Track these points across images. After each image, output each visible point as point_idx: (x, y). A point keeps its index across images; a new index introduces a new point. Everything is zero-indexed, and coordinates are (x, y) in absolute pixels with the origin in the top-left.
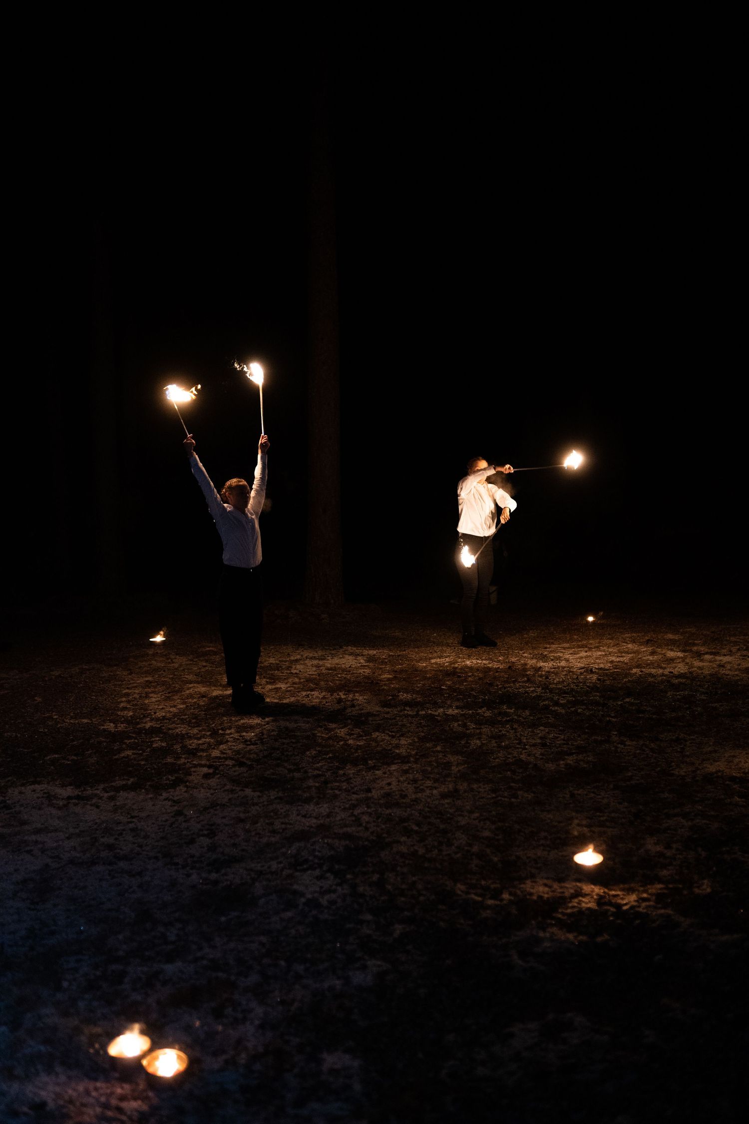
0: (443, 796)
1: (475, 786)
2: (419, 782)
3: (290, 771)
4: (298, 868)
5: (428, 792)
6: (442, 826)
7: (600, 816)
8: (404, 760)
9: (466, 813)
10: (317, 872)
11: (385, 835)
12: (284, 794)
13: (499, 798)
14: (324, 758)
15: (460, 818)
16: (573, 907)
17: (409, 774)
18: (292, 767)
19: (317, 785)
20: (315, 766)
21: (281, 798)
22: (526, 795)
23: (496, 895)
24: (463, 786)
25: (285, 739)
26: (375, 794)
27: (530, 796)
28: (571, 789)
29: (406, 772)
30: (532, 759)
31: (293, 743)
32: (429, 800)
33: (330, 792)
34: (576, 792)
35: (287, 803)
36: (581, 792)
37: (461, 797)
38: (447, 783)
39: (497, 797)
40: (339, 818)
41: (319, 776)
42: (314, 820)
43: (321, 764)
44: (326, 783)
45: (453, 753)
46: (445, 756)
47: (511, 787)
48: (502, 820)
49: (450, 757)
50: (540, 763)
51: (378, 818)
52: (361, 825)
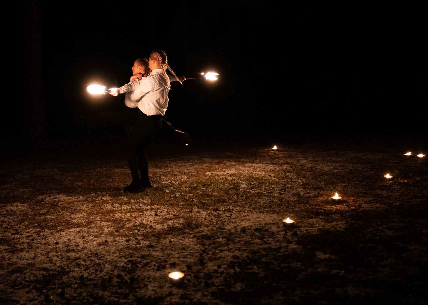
0: (100, 244)
1: (117, 239)
2: (86, 238)
3: (13, 234)
4: (16, 288)
5: (90, 243)
6: (98, 261)
7: (184, 252)
8: (78, 225)
9: (111, 254)
10: (26, 290)
11: (66, 268)
12: (9, 247)
13: (130, 245)
14: (33, 226)
15: (108, 257)
16: (167, 301)
17: (81, 233)
18: (14, 232)
19: (28, 241)
20: (27, 231)
21: (7, 250)
22: (145, 242)
23: (126, 296)
24: (110, 239)
25: (10, 216)
26: (60, 245)
27: (148, 243)
28: (170, 238)
29: (79, 232)
30: (149, 223)
31: (15, 218)
32: (91, 247)
33: (35, 245)
34: (172, 240)
35: (10, 252)
36: (174, 240)
37: (109, 245)
38: (101, 237)
39: (129, 244)
40: (40, 259)
41: (29, 236)
42: (25, 261)
43: (31, 230)
44: (33, 240)
45: (105, 221)
46: (101, 222)
47: (137, 239)
48: (131, 257)
49: (104, 223)
50: (153, 225)
51: (62, 258)
52: (52, 262)
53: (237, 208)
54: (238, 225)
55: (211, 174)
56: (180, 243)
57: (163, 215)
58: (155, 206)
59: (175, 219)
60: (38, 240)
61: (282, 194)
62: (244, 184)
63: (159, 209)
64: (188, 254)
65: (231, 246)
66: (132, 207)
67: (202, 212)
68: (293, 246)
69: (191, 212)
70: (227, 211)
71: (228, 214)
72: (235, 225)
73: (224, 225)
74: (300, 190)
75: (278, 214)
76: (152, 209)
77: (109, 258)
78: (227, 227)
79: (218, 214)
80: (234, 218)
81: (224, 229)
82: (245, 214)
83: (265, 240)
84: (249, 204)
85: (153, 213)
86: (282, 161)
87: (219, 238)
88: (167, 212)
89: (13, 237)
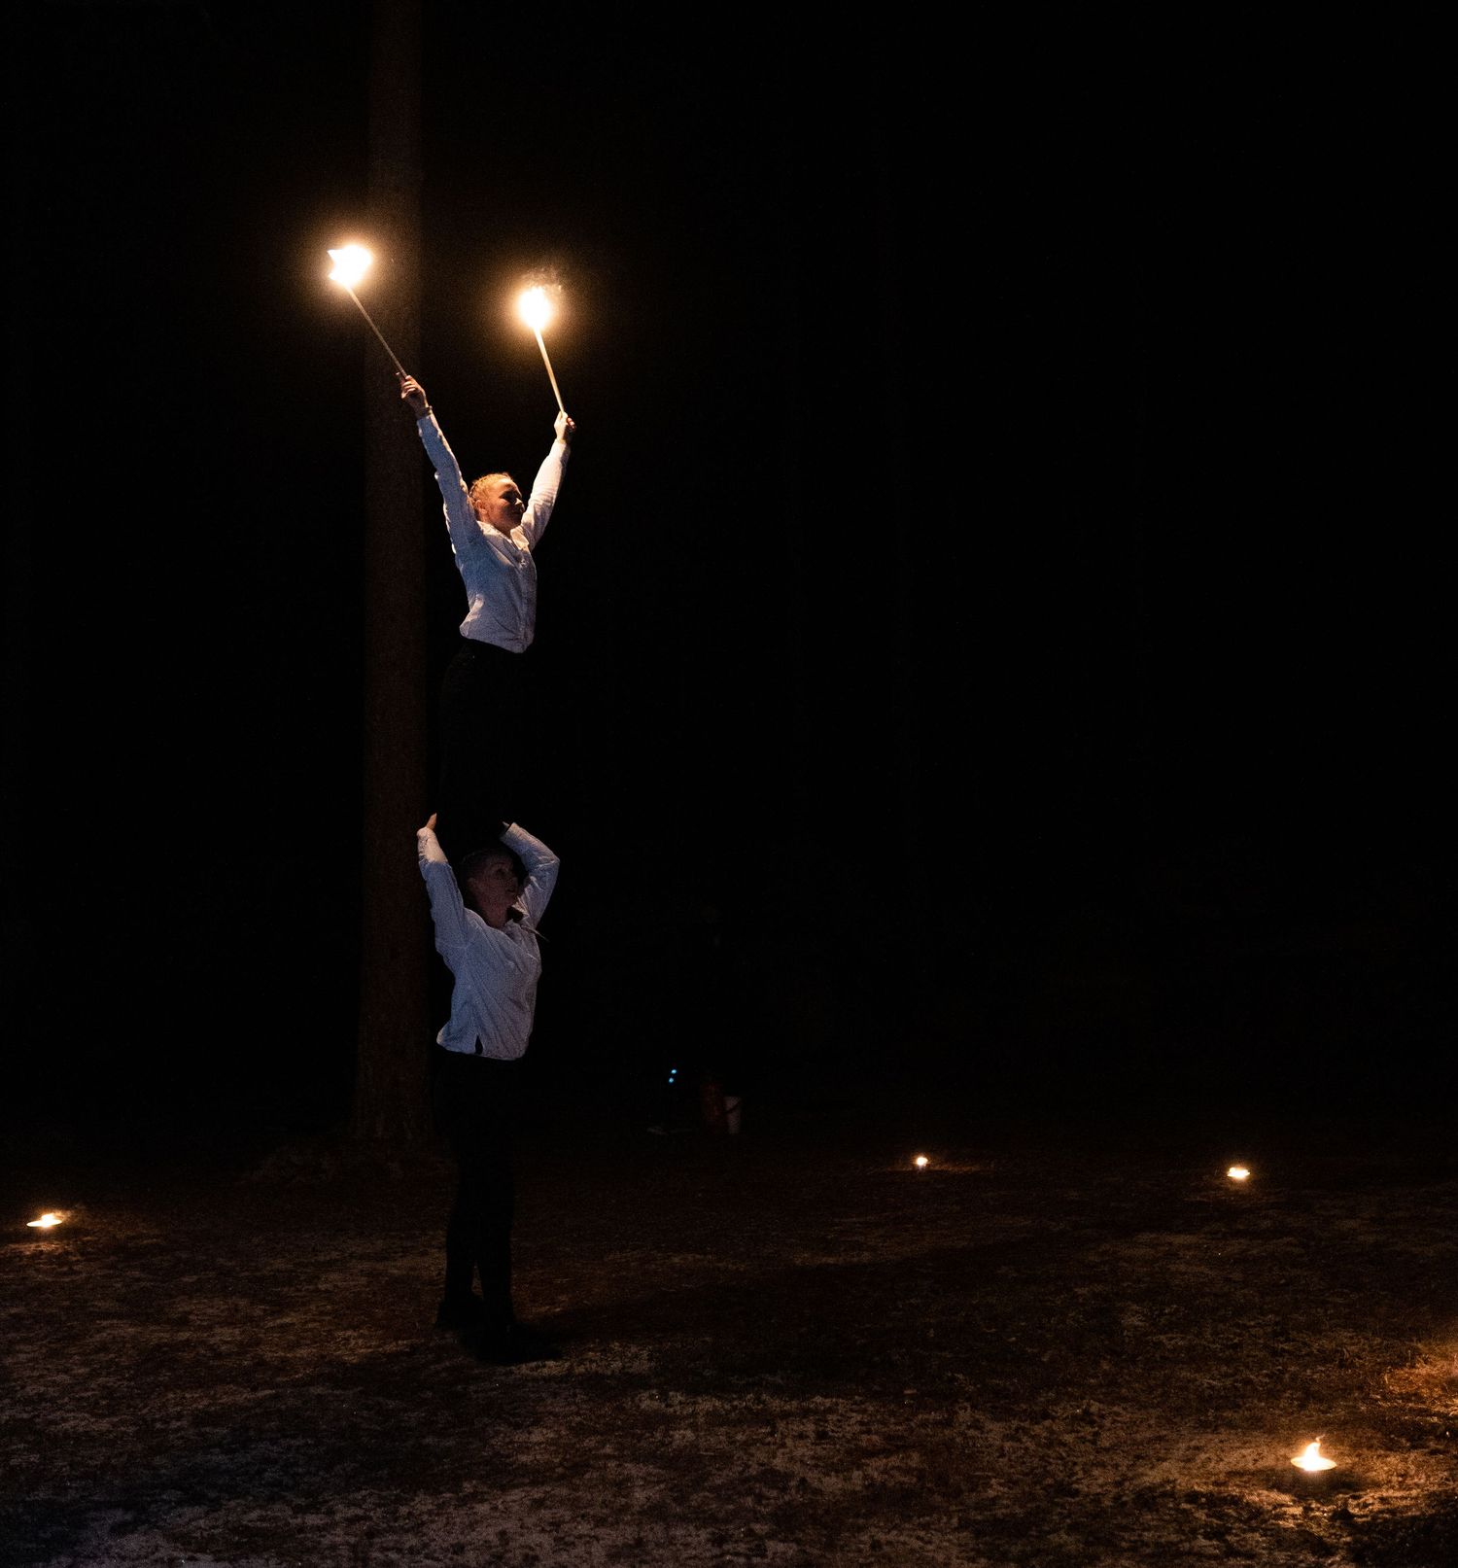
0: (614, 1555)
1: (679, 1532)
2: (566, 1527)
3: (298, 1510)
5: (580, 1550)
8: (535, 1476)
13: (728, 1557)
14: (371, 1479)
17: (546, 1508)
18: (302, 1501)
19: (352, 1540)
20: (351, 1497)
22: (781, 1547)
24: (655, 1532)
25: (294, 1437)
26: (469, 1558)
27: (791, 1549)
28: (873, 1530)
29: (539, 1504)
30: (797, 1468)
31: (309, 1446)
33: (377, 1556)
34: (882, 1537)
36: (893, 1536)
37: (648, 1558)
38: (621, 1526)
39: (722, 1555)
41: (357, 1519)
43: (364, 1492)
44: (371, 1534)
45: (636, 1460)
46: (620, 1465)
47: (750, 1533)
49: (631, 1469)
50: (812, 1477)
53: (1115, 1409)
54: (1125, 1478)
55: (1015, 1275)
56: (912, 1551)
57: (848, 1436)
58: (818, 1399)
59: (887, 1453)
60: (390, 1536)
61: (1277, 1353)
62: (1137, 1312)
63: (830, 1410)
66: (735, 1403)
67: (989, 1425)
69: (948, 1423)
70: (1082, 1420)
71: (1087, 1431)
72: (1113, 1476)
73: (1074, 1478)
75: (1269, 1432)
76: (805, 1413)
78: (1084, 1486)
79: (1050, 1431)
80: (1107, 1450)
81: (1077, 1492)
82: (1148, 1434)
83: (1232, 1539)
84: (1160, 1391)
85: (810, 1428)
86: (1266, 1224)
87: (1055, 1531)
88: (861, 1423)
89: (299, 1520)
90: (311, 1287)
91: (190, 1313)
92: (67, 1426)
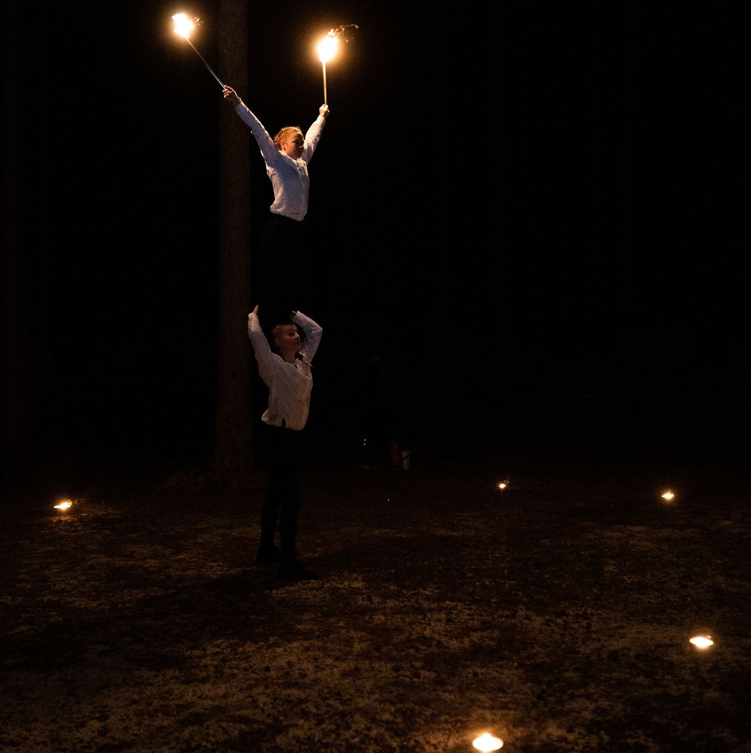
0: (344, 675)
1: (377, 665)
2: (320, 661)
3: (189, 648)
5: (328, 671)
6: (340, 708)
7: (501, 698)
8: (305, 635)
9: (365, 694)
11: (281, 718)
12: (181, 673)
13: (401, 678)
14: (224, 634)
15: (360, 700)
17: (310, 651)
18: (190, 644)
19: (215, 663)
20: (214, 642)
21: (177, 678)
22: (427, 674)
24: (364, 665)
25: (186, 613)
26: (273, 674)
27: (433, 675)
28: (474, 667)
29: (307, 649)
30: (436, 636)
32: (329, 680)
33: (227, 671)
34: (479, 671)
35: (183, 683)
36: (484, 671)
37: (361, 677)
38: (348, 661)
39: (399, 676)
40: (235, 699)
41: (217, 653)
42: (210, 702)
43: (220, 641)
44: (224, 661)
45: (355, 630)
46: (347, 632)
47: (413, 666)
48: (402, 702)
49: (353, 633)
50: (443, 639)
51: (276, 699)
52: (257, 707)
53: (600, 612)
54: (603, 646)
55: (550, 544)
56: (494, 678)
57: (462, 621)
58: (447, 602)
59: (482, 630)
60: (234, 662)
61: (685, 587)
62: (612, 564)
63: (453, 608)
64: (509, 702)
65: (592, 689)
66: (405, 603)
67: (534, 618)
68: (712, 694)
69: (514, 616)
70: (582, 617)
71: (584, 623)
72: (597, 645)
73: (576, 646)
74: (720, 579)
75: (679, 626)
76: (441, 609)
77: (362, 703)
78: (582, 649)
79: (565, 622)
80: (595, 632)
81: (578, 652)
82: (616, 625)
83: (658, 678)
84: (623, 604)
85: (443, 616)
86: (682, 522)
87: (567, 671)
88: (469, 615)
89: (189, 653)
90: (194, 541)
91: (134, 552)
92: (76, 604)
